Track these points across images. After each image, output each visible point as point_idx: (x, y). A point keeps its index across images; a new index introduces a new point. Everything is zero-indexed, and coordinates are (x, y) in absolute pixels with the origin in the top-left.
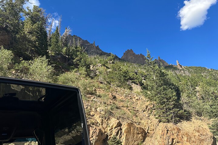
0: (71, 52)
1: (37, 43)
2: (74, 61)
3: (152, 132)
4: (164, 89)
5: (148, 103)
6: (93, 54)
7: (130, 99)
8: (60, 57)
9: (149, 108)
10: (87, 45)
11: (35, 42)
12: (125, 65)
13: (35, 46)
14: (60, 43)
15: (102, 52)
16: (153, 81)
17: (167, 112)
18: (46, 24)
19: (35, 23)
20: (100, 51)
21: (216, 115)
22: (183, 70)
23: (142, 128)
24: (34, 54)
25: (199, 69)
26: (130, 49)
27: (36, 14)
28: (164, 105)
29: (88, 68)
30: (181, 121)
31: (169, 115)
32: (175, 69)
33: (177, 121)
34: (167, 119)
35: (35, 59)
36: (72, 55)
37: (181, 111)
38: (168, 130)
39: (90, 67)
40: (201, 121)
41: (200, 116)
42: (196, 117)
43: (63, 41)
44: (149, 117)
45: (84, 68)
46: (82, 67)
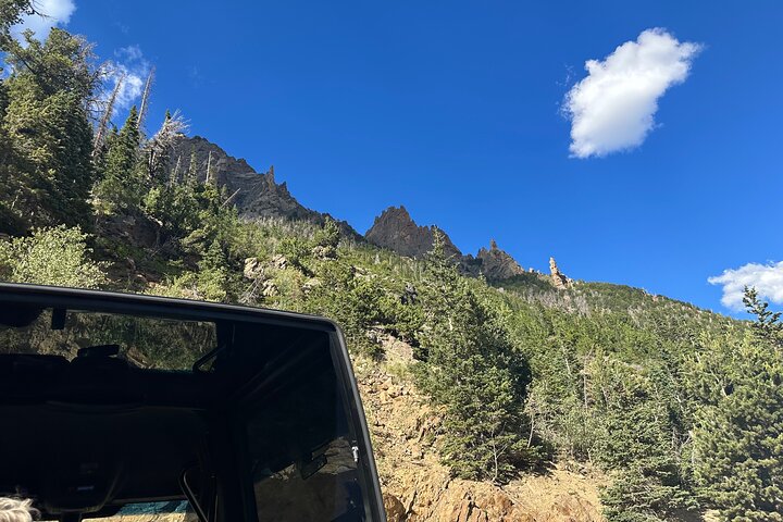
0: (178, 207)
1: (51, 171)
2: (186, 241)
3: (425, 511)
4: (478, 367)
5: (426, 409)
6: (265, 213)
7: (371, 392)
8: (131, 221)
9: (425, 426)
10: (243, 176)
11: (45, 167)
12: (377, 262)
13: (42, 184)
14: (139, 171)
15: (299, 207)
16: (444, 336)
17: (478, 444)
18: (91, 94)
19: (50, 91)
20: (290, 202)
21: (621, 458)
22: (570, 292)
23: (394, 498)
24: (36, 211)
25: (622, 295)
26: (397, 207)
27: (59, 62)
28: (470, 421)
29: (237, 269)
30: (519, 476)
31: (484, 454)
32: (546, 287)
33: (506, 476)
34: (477, 469)
35: (36, 231)
36: (180, 219)
37: (521, 443)
38: (471, 506)
39: (243, 264)
40: (583, 477)
41: (582, 461)
42: (569, 464)
43: (152, 161)
44: (422, 458)
45: (218, 275)
46: (210, 267)
